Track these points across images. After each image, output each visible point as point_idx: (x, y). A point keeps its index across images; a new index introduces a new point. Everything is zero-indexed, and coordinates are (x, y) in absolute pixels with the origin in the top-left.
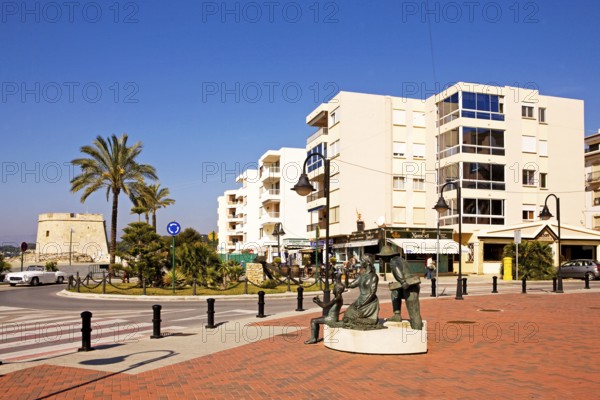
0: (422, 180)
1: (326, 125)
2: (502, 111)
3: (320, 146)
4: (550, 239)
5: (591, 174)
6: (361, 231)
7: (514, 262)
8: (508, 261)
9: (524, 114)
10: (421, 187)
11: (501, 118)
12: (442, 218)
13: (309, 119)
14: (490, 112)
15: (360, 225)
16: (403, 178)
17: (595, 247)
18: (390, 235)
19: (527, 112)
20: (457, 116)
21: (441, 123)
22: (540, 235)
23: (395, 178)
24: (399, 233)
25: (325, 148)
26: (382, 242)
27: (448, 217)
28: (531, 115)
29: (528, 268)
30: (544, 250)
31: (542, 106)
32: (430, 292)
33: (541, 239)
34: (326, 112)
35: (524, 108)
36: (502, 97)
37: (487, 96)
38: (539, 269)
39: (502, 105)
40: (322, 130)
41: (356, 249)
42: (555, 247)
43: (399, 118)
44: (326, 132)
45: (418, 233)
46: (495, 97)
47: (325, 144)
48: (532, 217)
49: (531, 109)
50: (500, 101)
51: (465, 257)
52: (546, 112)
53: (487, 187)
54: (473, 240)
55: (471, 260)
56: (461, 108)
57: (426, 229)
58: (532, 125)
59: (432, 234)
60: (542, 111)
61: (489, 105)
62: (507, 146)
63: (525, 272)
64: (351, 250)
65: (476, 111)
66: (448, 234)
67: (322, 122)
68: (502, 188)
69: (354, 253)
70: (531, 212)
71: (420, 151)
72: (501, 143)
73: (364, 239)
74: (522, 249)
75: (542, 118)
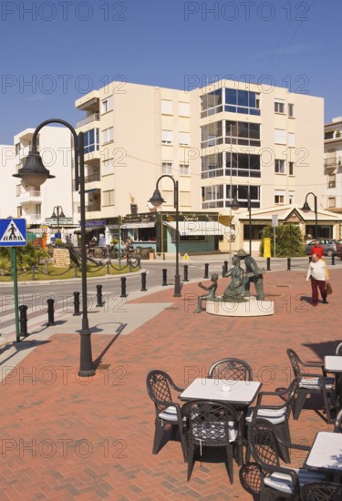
0: (187, 166)
1: (98, 112)
2: (258, 107)
3: (92, 131)
4: (297, 220)
5: (326, 160)
6: (135, 215)
7: (272, 242)
8: (267, 241)
9: (276, 110)
10: (187, 173)
11: (257, 113)
12: (206, 201)
13: (78, 103)
14: (248, 108)
15: (134, 208)
16: (170, 164)
17: (332, 226)
18: (165, 219)
19: (279, 107)
20: (220, 110)
21: (203, 115)
22: (289, 216)
23: (164, 164)
24: (173, 216)
25: (98, 133)
26: (158, 224)
27: (212, 201)
28: (282, 110)
29: (283, 247)
30: (295, 232)
31: (291, 102)
32: (209, 267)
33: (290, 220)
34: (98, 99)
35: (276, 104)
36: (259, 94)
37: (246, 92)
38: (292, 248)
39: (258, 101)
40: (94, 116)
41: (131, 230)
42: (302, 227)
43: (167, 108)
44: (98, 118)
45: (189, 217)
46: (253, 94)
47: (98, 129)
48: (282, 201)
49: (282, 105)
50: (257, 97)
51: (227, 238)
52: (294, 107)
53: (245, 174)
54: (235, 221)
55: (233, 238)
56: (224, 103)
57: (197, 213)
58: (281, 120)
59: (202, 217)
60: (291, 106)
61: (247, 101)
62: (262, 139)
63: (281, 251)
64: (125, 231)
65: (237, 106)
66: (215, 217)
67: (93, 108)
68: (258, 175)
69: (129, 235)
70: (282, 197)
71: (186, 139)
72: (258, 136)
73: (140, 221)
74: (278, 231)
75: (291, 113)
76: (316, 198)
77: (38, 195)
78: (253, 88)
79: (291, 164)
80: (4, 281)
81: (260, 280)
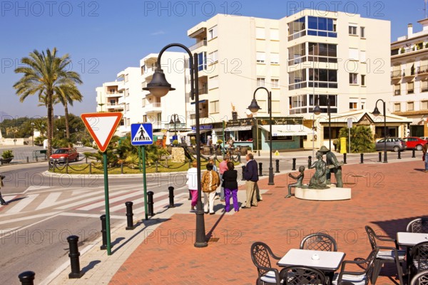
0: (277, 80)
1: (205, 39)
2: (335, 30)
3: (201, 54)
4: (368, 122)
5: (392, 72)
6: (235, 120)
7: (347, 140)
8: (343, 140)
9: (350, 32)
10: (277, 85)
11: (335, 36)
12: (293, 109)
13: (190, 32)
14: (327, 31)
15: (235, 114)
16: (263, 79)
17: (398, 127)
18: (260, 123)
19: (352, 30)
20: (304, 34)
21: (290, 39)
22: (361, 120)
23: (258, 79)
24: (266, 121)
25: (205, 56)
26: (254, 127)
27: (298, 108)
28: (355, 33)
29: (357, 144)
30: (367, 132)
31: (362, 26)
32: (296, 161)
33: (362, 123)
34: (205, 29)
35: (350, 27)
36: (335, 19)
37: (325, 19)
38: (364, 145)
39: (335, 25)
40: (203, 42)
41: (232, 132)
42: (372, 128)
43: (261, 34)
44: (205, 44)
45: (279, 121)
46: (331, 20)
47: (205, 53)
48: (355, 107)
49: (355, 28)
50: (334, 22)
51: (310, 137)
52: (365, 30)
53: (325, 86)
54: (317, 124)
55: (315, 138)
56: (307, 29)
57: (285, 118)
58: (355, 40)
59: (289, 121)
60: (362, 29)
61: (325, 26)
62: (339, 56)
63: (355, 147)
64: (228, 133)
65: (317, 30)
66: (300, 121)
67: (201, 36)
68: (335, 86)
69: (231, 136)
70: (355, 103)
71: (276, 58)
72: (335, 54)
73: (240, 125)
74: (353, 131)
75: (362, 35)
76: (384, 104)
77: (158, 106)
78: (330, 15)
79: (363, 76)
80: (134, 173)
81: (339, 171)
